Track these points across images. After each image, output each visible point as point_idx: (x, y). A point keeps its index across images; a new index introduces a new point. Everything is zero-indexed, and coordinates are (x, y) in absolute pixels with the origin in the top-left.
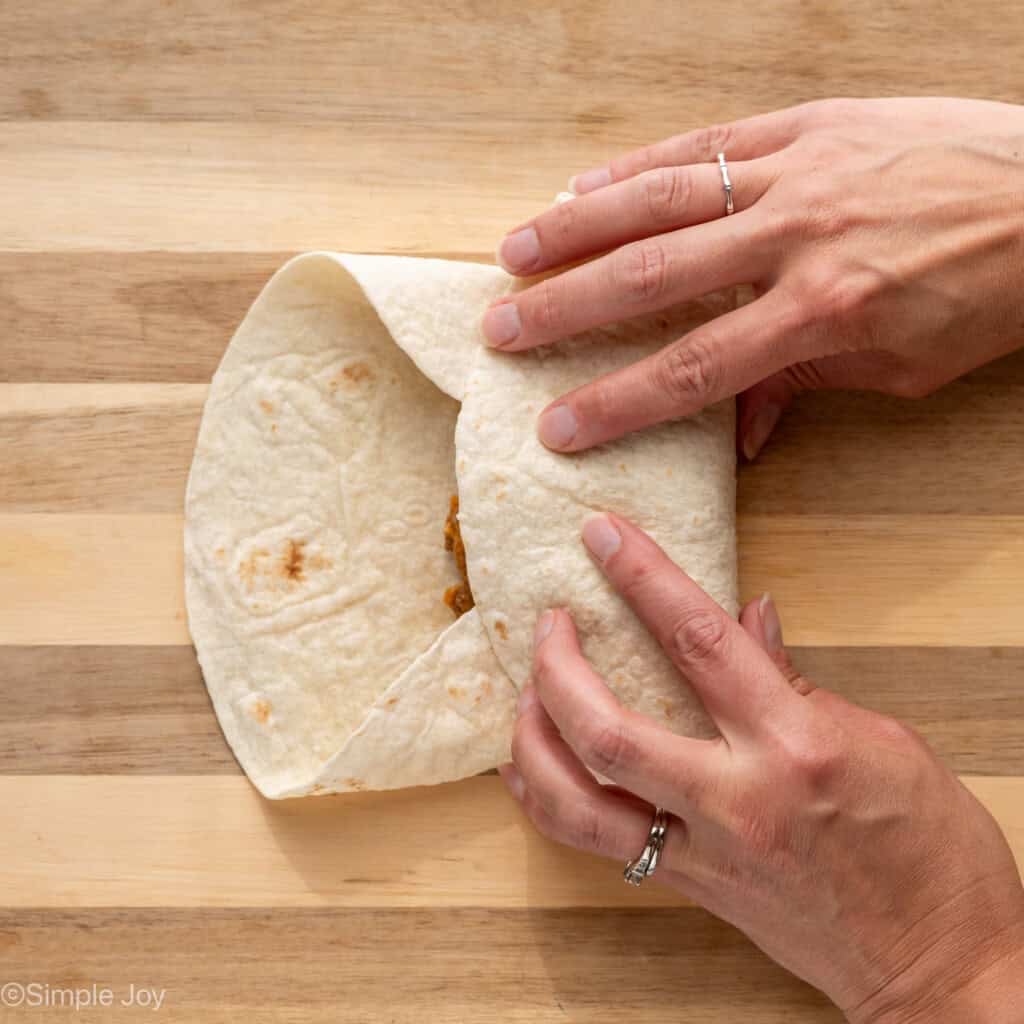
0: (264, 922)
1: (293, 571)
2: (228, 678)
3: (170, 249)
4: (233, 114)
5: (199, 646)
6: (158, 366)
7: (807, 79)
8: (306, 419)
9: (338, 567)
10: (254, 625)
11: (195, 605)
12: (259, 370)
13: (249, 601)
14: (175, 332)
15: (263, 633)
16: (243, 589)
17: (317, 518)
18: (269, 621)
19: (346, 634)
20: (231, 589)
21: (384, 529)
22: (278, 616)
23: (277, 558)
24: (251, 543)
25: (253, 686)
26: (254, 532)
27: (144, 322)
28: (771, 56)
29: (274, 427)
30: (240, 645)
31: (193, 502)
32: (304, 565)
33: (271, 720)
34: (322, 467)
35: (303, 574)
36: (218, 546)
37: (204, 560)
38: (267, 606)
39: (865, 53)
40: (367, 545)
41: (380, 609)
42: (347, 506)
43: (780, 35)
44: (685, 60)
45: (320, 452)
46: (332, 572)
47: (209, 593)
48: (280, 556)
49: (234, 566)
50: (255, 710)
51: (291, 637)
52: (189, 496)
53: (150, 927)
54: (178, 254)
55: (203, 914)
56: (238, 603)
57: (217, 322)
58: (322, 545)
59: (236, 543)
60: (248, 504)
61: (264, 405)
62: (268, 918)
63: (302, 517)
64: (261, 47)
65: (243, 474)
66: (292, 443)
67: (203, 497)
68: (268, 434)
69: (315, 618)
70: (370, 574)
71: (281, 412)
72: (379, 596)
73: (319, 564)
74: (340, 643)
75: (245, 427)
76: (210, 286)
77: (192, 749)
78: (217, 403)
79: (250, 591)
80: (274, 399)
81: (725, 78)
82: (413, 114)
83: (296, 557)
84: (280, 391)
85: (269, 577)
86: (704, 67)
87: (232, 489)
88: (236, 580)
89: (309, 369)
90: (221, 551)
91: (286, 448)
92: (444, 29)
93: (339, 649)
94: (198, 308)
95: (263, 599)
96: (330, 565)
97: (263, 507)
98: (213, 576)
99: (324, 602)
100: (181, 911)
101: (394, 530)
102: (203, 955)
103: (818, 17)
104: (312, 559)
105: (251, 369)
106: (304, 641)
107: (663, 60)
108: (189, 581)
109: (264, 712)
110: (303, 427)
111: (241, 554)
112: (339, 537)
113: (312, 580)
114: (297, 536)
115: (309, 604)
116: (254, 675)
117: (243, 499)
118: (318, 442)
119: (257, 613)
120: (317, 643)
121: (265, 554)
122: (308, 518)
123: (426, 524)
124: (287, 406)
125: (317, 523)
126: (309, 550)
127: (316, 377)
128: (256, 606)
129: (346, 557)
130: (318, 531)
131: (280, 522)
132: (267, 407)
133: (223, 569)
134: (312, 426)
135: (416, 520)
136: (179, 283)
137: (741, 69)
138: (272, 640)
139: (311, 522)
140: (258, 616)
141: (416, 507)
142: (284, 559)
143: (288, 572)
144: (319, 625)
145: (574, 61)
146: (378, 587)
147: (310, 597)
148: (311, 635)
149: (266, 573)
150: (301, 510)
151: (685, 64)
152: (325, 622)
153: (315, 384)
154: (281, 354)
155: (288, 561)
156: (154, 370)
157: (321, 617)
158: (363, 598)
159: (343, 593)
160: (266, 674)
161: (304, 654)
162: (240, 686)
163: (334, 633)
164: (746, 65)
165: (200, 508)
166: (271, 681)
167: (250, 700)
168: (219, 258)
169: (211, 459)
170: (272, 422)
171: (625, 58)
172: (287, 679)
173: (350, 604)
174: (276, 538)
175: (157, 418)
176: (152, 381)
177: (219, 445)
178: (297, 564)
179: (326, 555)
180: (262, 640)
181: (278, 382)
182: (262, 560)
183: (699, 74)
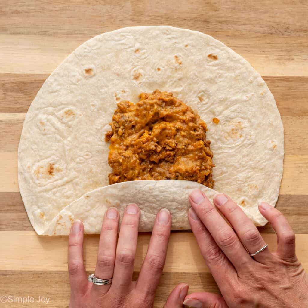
0: (40, 275)
1: (51, 173)
2: (31, 205)
3: (13, 73)
4: (32, 32)
5: (23, 195)
6: (9, 108)
7: (205, 23)
8: (54, 127)
9: (64, 172)
10: (40, 189)
11: (21, 184)
12: (40, 112)
13: (38, 182)
14: (14, 98)
15: (42, 191)
16: (35, 178)
17: (57, 157)
18: (44, 188)
19: (67, 191)
20: (32, 178)
21: (78, 160)
22: (46, 186)
23: (46, 169)
24: (38, 164)
25: (39, 207)
26: (39, 161)
27: (5, 94)
28: (194, 16)
29: (44, 130)
30: (35, 195)
31: (20, 152)
32: (54, 171)
33: (45, 217)
34: (59, 141)
35: (54, 173)
36: (28, 165)
37: (24, 170)
38: (43, 183)
39: (222, 15)
40: (72, 165)
41: (77, 184)
42: (67, 153)
43: (196, 9)
44: (168, 17)
45: (59, 137)
46: (62, 173)
47: (25, 179)
48: (46, 168)
49: (33, 172)
50: (40, 214)
51: (50, 192)
52: (19, 151)
53: (5, 277)
54: (15, 74)
55: (21, 273)
56: (34, 183)
57: (27, 95)
58: (59, 165)
59: (33, 165)
60: (37, 153)
61: (41, 123)
62: (41, 274)
63: (53, 157)
64: (40, 12)
65: (35, 144)
66: (49, 134)
67: (23, 151)
68: (42, 132)
69: (57, 187)
70: (74, 174)
71: (46, 125)
72: (77, 180)
73: (59, 170)
74: (65, 194)
75: (36, 129)
76: (25, 84)
77: (18, 223)
78: (28, 122)
79: (38, 179)
80: (44, 121)
81: (180, 23)
82: (86, 32)
83: (52, 169)
84: (46, 118)
85: (43, 175)
86: (174, 19)
87: (32, 148)
88: (33, 176)
89: (55, 112)
90: (29, 167)
91: (48, 136)
92: (96, 7)
93: (65, 196)
94: (21, 91)
95: (42, 181)
96: (62, 171)
97: (41, 154)
98: (26, 175)
99: (60, 182)
100: (15, 272)
101: (81, 160)
102: (21, 285)
103: (208, 4)
104: (56, 169)
105: (37, 112)
106: (54, 194)
107: (162, 17)
108: (19, 176)
109: (43, 215)
110: (53, 129)
111: (35, 168)
112: (64, 162)
113: (56, 176)
114: (52, 162)
115: (55, 183)
116: (40, 204)
117: (36, 151)
118: (58, 134)
119: (40, 185)
120: (58, 194)
121: (42, 168)
122: (55, 157)
123: (90, 159)
124: (48, 123)
125: (57, 158)
126: (56, 166)
127: (56, 114)
128: (39, 183)
129: (66, 168)
130: (57, 161)
131: (46, 158)
132: (42, 123)
133: (30, 172)
134: (56, 129)
135: (87, 157)
136: (16, 83)
137: (185, 20)
138: (45, 194)
139: (56, 158)
140: (40, 186)
141: (87, 153)
142: (48, 169)
143: (49, 173)
144: (58, 189)
145: (134, 17)
146: (76, 177)
147: (56, 181)
148: (56, 192)
149: (43, 173)
150: (53, 154)
151: (168, 18)
152: (60, 188)
153: (56, 116)
154: (46, 107)
155: (49, 170)
156: (8, 109)
157: (59, 187)
158: (72, 181)
159: (66, 179)
160: (43, 204)
161: (54, 198)
162: (35, 207)
163: (63, 191)
164: (186, 18)
165: (23, 154)
166: (44, 206)
167: (38, 212)
168: (28, 76)
169: (25, 139)
170: (44, 128)
171: (150, 16)
172: (49, 205)
173: (67, 182)
174: (45, 163)
175: (8, 124)
176: (7, 112)
177: (28, 135)
178: (52, 171)
179: (60, 168)
180: (41, 194)
181: (45, 116)
182: (41, 169)
183: (172, 21)
